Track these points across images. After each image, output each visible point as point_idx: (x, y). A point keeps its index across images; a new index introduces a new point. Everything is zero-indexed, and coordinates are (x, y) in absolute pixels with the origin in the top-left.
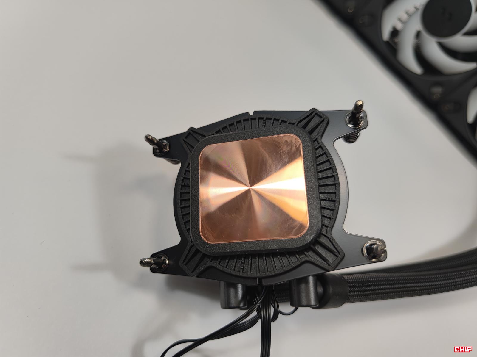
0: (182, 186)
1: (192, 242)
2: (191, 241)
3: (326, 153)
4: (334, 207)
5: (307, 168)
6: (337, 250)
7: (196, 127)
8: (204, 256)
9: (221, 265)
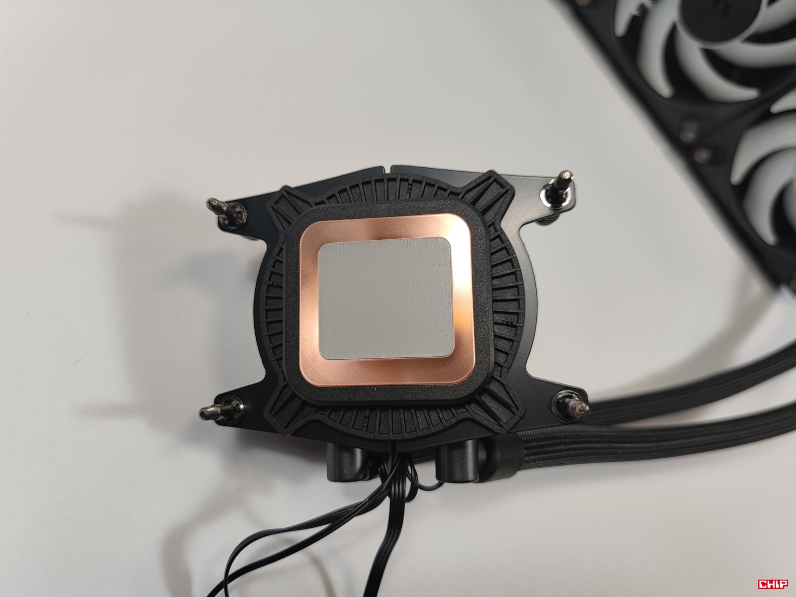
0: (269, 286)
1: (285, 379)
2: (283, 377)
3: (508, 248)
4: (515, 336)
5: (477, 273)
6: (514, 404)
7: (293, 184)
8: (305, 404)
9: (332, 420)
